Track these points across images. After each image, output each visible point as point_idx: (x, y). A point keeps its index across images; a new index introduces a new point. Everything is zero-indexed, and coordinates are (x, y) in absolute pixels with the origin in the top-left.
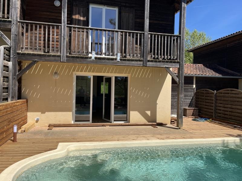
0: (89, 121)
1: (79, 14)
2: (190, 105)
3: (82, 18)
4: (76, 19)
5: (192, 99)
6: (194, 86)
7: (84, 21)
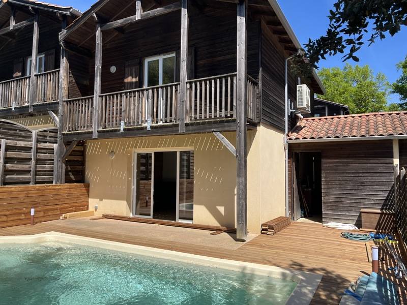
0: (150, 215)
1: (131, 75)
2: (385, 205)
3: (134, 80)
4: (128, 82)
5: (391, 191)
6: (396, 161)
7: (136, 82)
